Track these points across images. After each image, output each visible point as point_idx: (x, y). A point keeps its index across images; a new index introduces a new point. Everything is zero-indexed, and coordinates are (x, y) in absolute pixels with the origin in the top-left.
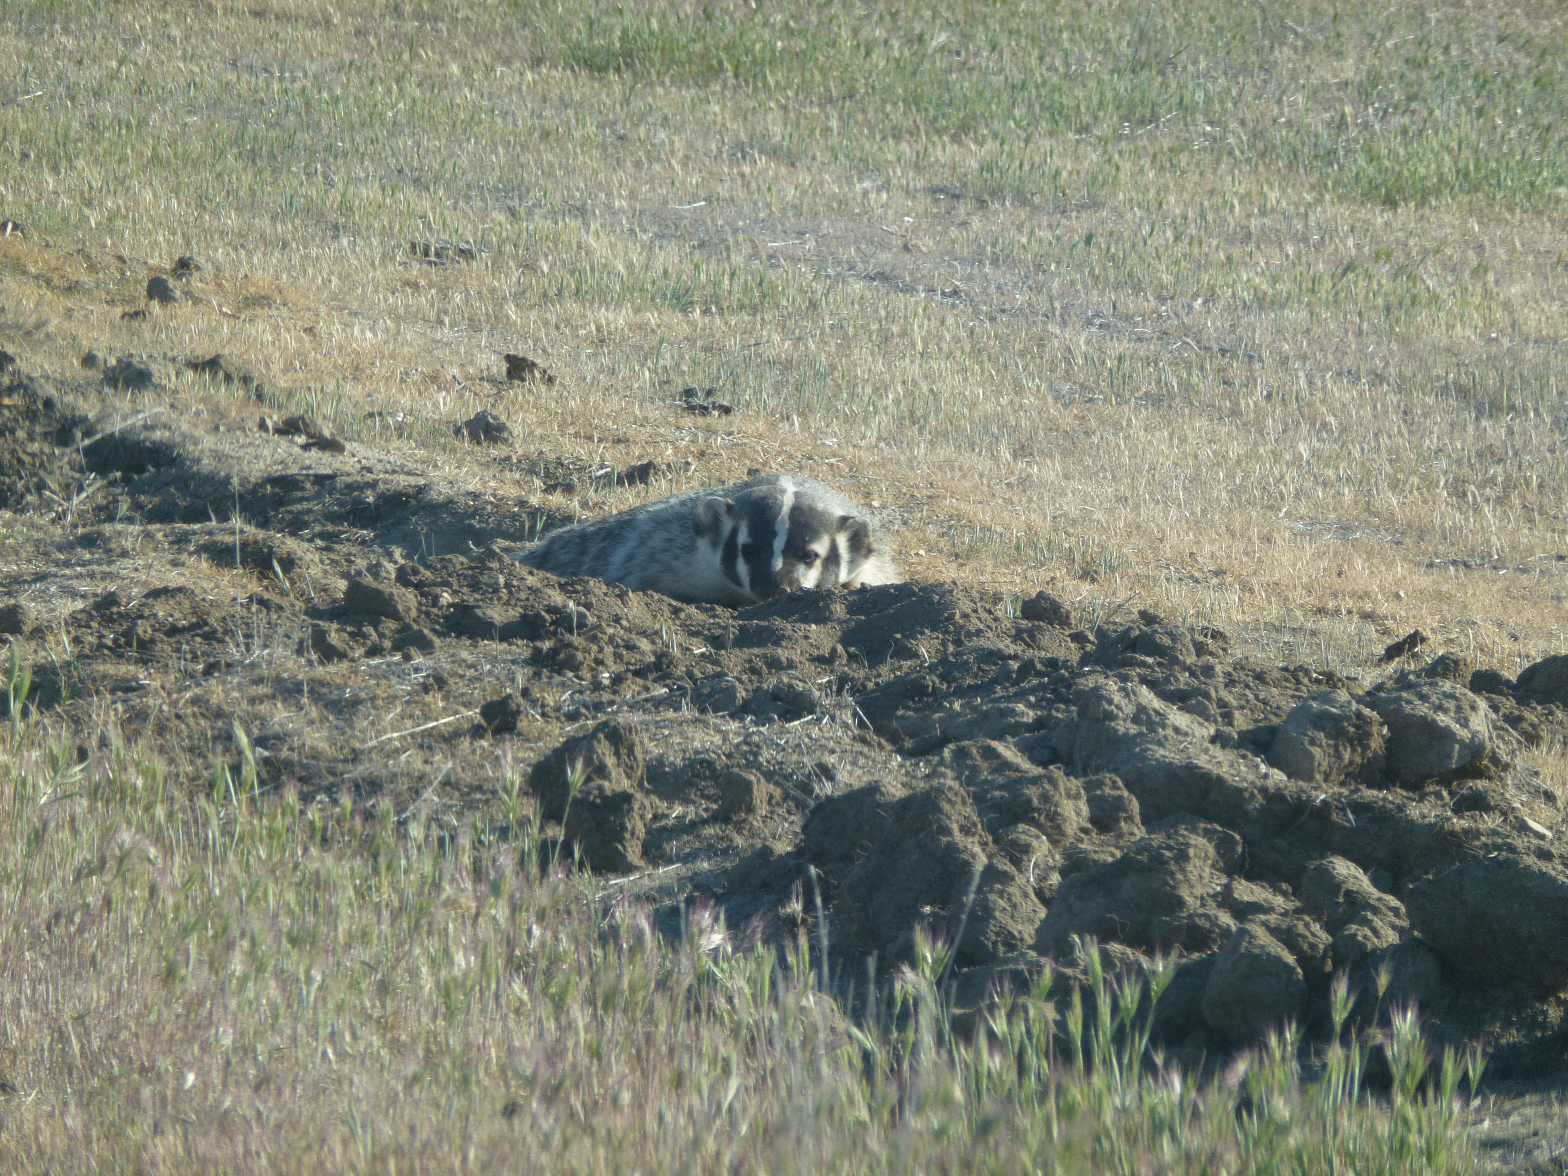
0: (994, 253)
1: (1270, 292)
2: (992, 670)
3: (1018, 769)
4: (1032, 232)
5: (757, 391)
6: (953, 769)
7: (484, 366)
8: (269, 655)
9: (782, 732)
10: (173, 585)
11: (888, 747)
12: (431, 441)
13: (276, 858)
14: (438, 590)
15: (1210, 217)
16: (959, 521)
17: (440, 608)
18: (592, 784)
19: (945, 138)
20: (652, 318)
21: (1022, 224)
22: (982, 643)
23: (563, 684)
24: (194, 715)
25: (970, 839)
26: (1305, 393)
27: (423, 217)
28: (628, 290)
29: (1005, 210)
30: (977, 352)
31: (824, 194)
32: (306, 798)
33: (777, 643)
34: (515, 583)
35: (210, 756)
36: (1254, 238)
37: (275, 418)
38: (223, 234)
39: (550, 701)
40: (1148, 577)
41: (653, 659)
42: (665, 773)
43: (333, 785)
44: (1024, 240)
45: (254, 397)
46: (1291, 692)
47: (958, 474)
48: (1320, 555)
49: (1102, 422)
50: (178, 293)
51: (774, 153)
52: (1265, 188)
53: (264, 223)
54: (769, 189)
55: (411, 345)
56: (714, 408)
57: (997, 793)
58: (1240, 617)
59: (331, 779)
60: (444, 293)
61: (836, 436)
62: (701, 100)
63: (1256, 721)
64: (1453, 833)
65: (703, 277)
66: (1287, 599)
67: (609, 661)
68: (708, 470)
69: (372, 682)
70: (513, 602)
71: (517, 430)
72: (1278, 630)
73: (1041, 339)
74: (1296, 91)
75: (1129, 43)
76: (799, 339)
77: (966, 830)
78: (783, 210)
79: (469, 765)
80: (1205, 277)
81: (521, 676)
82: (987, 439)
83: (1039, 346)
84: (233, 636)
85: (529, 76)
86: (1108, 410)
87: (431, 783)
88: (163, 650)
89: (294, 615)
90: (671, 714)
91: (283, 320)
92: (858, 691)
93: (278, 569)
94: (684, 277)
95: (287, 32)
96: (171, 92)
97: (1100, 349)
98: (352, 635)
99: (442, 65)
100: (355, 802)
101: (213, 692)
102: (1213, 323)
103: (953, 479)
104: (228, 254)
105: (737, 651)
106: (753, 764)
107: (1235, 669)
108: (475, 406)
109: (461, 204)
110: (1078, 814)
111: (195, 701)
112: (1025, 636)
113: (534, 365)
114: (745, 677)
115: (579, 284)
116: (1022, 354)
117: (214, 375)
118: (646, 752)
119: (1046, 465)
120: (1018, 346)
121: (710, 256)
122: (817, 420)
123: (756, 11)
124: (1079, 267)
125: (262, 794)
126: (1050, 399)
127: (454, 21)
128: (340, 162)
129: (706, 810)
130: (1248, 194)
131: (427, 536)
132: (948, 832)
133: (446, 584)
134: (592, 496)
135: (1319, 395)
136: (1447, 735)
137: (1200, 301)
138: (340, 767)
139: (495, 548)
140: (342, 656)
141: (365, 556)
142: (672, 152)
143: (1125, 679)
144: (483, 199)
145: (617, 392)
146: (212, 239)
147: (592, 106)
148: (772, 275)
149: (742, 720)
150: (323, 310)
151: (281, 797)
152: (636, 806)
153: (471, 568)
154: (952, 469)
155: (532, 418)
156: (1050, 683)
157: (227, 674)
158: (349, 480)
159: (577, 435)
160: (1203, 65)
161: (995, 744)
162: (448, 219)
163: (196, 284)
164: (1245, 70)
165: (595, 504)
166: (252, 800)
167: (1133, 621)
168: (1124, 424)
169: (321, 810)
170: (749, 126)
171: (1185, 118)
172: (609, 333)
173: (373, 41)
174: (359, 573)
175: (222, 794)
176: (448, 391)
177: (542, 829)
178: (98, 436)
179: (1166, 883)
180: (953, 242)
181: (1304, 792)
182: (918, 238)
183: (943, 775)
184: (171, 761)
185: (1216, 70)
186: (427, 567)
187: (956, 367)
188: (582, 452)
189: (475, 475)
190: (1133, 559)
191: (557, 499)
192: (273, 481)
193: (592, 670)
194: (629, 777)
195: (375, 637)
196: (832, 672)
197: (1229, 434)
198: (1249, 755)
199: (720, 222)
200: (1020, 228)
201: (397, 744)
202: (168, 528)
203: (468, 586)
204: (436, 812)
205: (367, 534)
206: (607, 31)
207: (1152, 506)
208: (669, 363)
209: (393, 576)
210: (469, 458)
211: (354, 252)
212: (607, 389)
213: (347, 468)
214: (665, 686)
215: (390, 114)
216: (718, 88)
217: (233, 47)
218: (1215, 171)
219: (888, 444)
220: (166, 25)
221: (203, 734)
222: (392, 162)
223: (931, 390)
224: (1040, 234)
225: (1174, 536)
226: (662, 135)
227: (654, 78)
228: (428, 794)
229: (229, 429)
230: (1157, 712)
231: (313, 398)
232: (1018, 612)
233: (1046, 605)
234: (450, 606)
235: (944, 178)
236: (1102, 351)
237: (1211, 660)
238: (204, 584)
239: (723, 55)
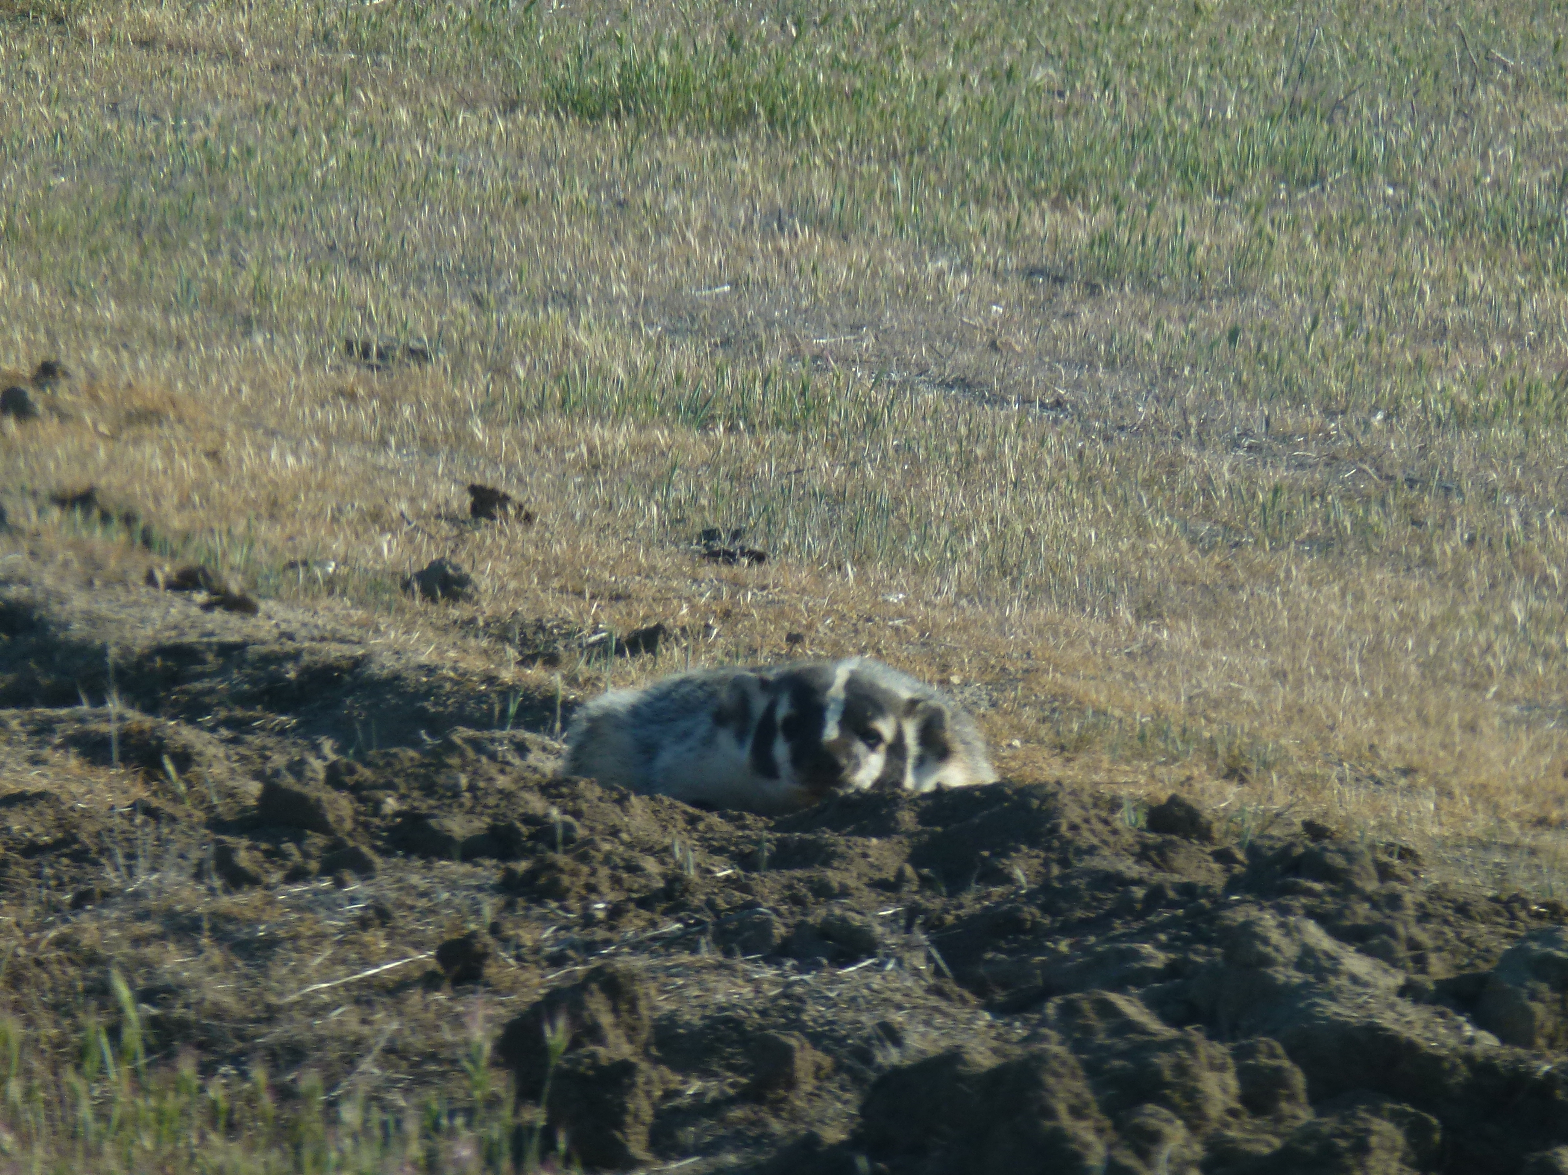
0: (1108, 352)
1: (1472, 404)
2: (1109, 899)
3: (1144, 1031)
4: (1158, 326)
5: (800, 533)
6: (1060, 1031)
7: (441, 500)
8: (159, 881)
9: (835, 981)
10: (32, 789)
11: (973, 1000)
12: (371, 598)
13: (167, 1149)
14: (380, 794)
15: (1393, 307)
16: (1064, 702)
17: (384, 817)
18: (583, 1051)
19: (1045, 204)
20: (661, 436)
21: (1146, 316)
22: (1094, 863)
23: (544, 918)
24: (60, 962)
25: (1083, 1124)
26: (1520, 537)
27: (363, 307)
28: (628, 402)
29: (1124, 297)
30: (1088, 482)
31: (885, 276)
32: (207, 1070)
33: (826, 863)
34: (482, 784)
35: (81, 1015)
36: (1450, 335)
37: (167, 568)
38: (98, 329)
39: (527, 938)
40: (1314, 777)
41: (661, 884)
42: (679, 1036)
43: (242, 1053)
44: (1149, 336)
45: (139, 541)
46: (1503, 930)
47: (1063, 641)
48: (1539, 749)
49: (1253, 572)
50: (40, 408)
51: (820, 223)
52: (1465, 269)
53: (153, 316)
54: (814, 269)
55: (345, 472)
56: (743, 554)
57: (1117, 1063)
58: (1436, 830)
59: (240, 1045)
60: (389, 405)
61: (902, 590)
62: (724, 154)
63: (1459, 967)
65: (728, 384)
66: (1497, 806)
67: (605, 887)
68: (735, 635)
69: (294, 916)
70: (479, 809)
71: (485, 583)
72: (1486, 847)
73: (1172, 465)
74: (1505, 141)
75: (1286, 81)
76: (854, 464)
77: (1077, 1112)
78: (833, 298)
79: (422, 1027)
80: (1387, 385)
81: (489, 908)
82: (1101, 595)
83: (1169, 474)
84: (111, 857)
85: (500, 124)
86: (1260, 557)
87: (369, 1050)
88: (18, 876)
89: (192, 828)
90: (685, 958)
91: (178, 441)
92: (933, 927)
93: (170, 767)
94: (703, 384)
95: (184, 67)
96: (30, 145)
97: (1249, 478)
98: (268, 854)
99: (387, 109)
100: (271, 1076)
101: (85, 930)
102: (1398, 445)
103: (1056, 647)
104: (106, 356)
105: (773, 874)
106: (796, 1025)
107: (1430, 899)
108: (429, 552)
109: (412, 289)
110: (1224, 1090)
111: (61, 942)
112: (1153, 854)
113: (506, 498)
114: (783, 908)
115: (565, 392)
116: (1147, 484)
117: (87, 513)
118: (654, 1008)
119: (1178, 628)
120: (1141, 475)
121: (736, 356)
122: (877, 570)
123: (795, 41)
124: (1221, 371)
125: (148, 1065)
126: (1184, 543)
127: (402, 52)
128: (253, 235)
129: (732, 1085)
130: (1442, 277)
131: (365, 724)
132: (1050, 1113)
133: (390, 786)
134: (582, 668)
135: (1538, 539)
137: (1380, 416)
138: (251, 1028)
139: (456, 739)
140: (254, 881)
141: (283, 751)
142: (688, 223)
143: (1285, 911)
144: (441, 283)
145: (615, 533)
146: (85, 335)
147: (583, 163)
148: (818, 381)
149: (780, 965)
150: (230, 428)
151: (174, 1069)
152: (640, 1080)
153: (422, 765)
154: (1056, 634)
155: (504, 568)
156: (1185, 917)
157: (103, 906)
158: (264, 649)
159: (563, 589)
160: (1382, 109)
161: (1114, 997)
162: (395, 310)
163: (64, 395)
164: (1439, 115)
165: (587, 680)
166: (135, 1073)
167: (1294, 835)
168: (1282, 575)
169: (226, 1086)
170: (788, 190)
171: (1359, 179)
172: (605, 456)
173: (296, 80)
174: (276, 773)
175: (96, 1064)
176: (394, 535)
177: (516, 1112)
180: (1056, 339)
181: (1521, 1061)
182: (1008, 332)
183: (1045, 1038)
184: (29, 1022)
185: (1399, 115)
186: (367, 764)
187: (1060, 501)
188: (570, 612)
189: (429, 643)
190: (1294, 752)
191: (535, 673)
192: (163, 651)
193: (582, 898)
194: (631, 1040)
195: (297, 857)
196: (899, 901)
197: (1420, 589)
198: (1449, 1011)
199: (750, 313)
200: (1143, 321)
201: (325, 997)
202: (25, 714)
203: (420, 789)
204: (377, 1089)
205: (288, 720)
206: (602, 66)
207: (1319, 683)
208: (683, 495)
209: (322, 776)
210: (420, 621)
211: (271, 351)
212: (602, 530)
213: (262, 634)
214: (679, 920)
215: (319, 173)
216: (748, 139)
217: (113, 86)
218: (1398, 247)
219: (971, 601)
220: (24, 57)
221: (71, 986)
222: (321, 236)
223: (1027, 531)
224: (1169, 327)
225: (1348, 722)
226: (674, 200)
227: (664, 127)
228: (367, 1065)
229: (107, 584)
230: (1326, 954)
231: (218, 543)
232: (1142, 822)
233: (1179, 812)
234: (397, 814)
235: (1043, 256)
236: (1251, 480)
237: (1398, 887)
238: (73, 788)
239: (755, 98)
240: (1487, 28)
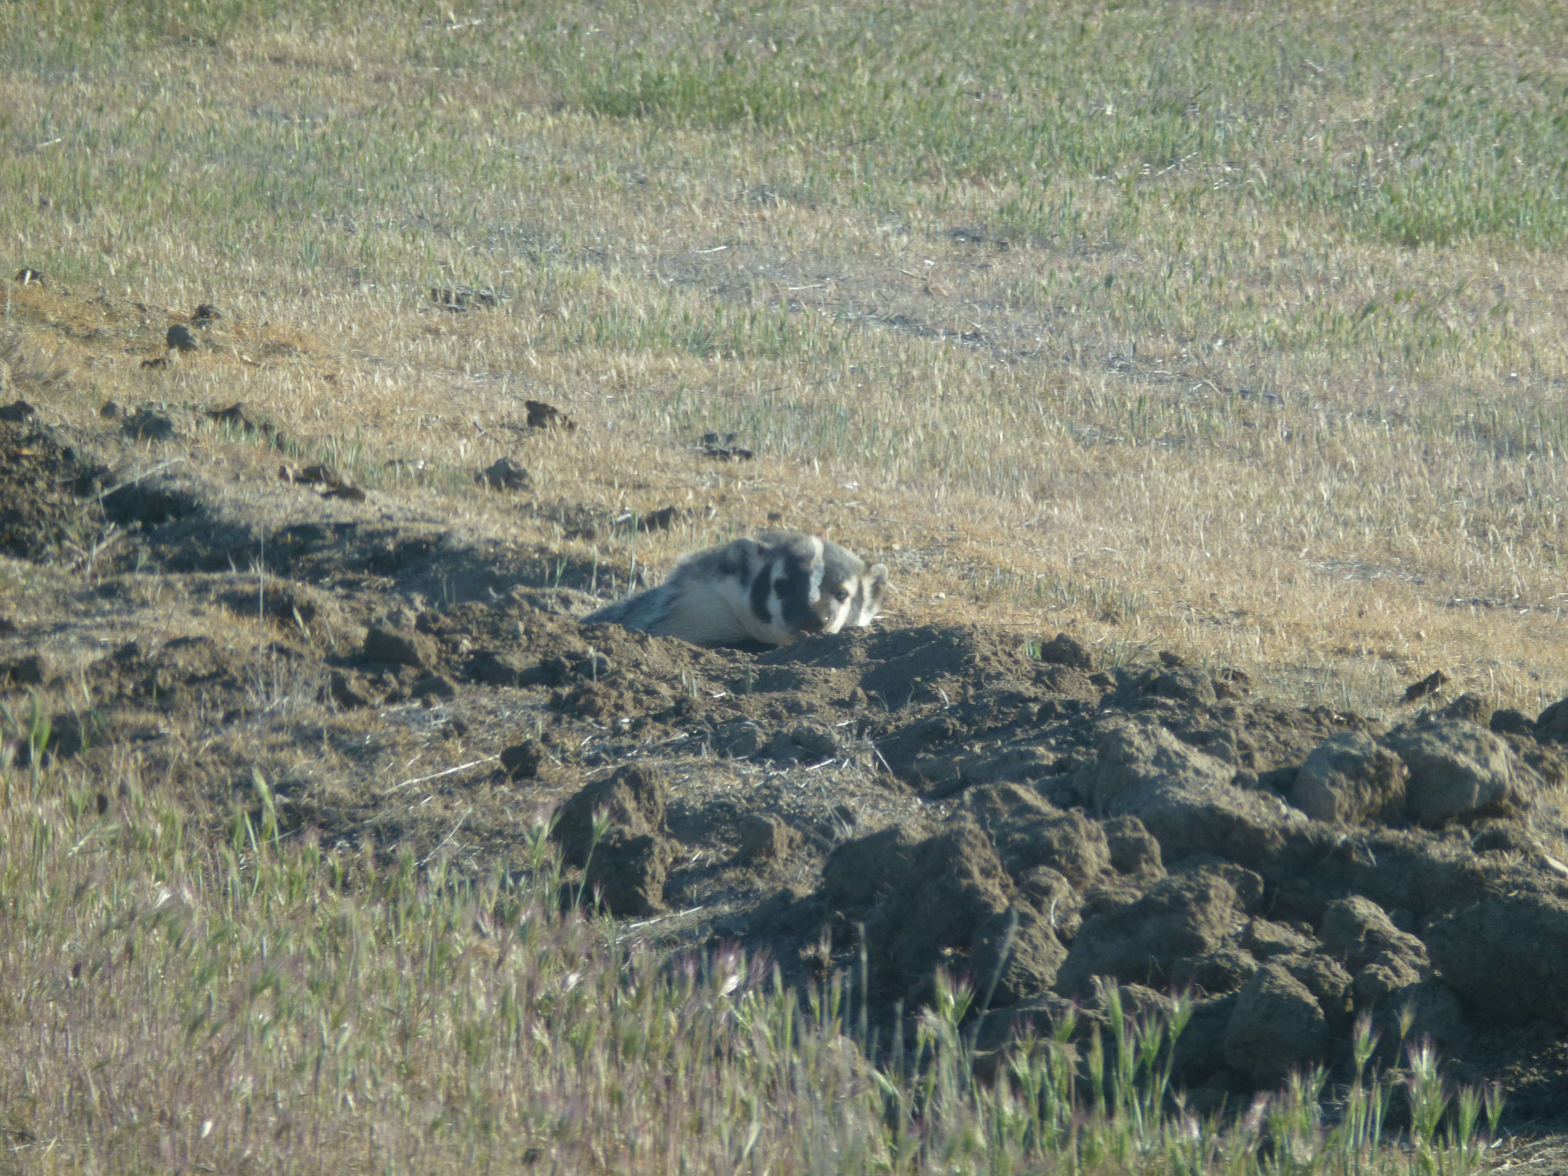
0: (1014, 296)
1: (1291, 333)
2: (1013, 713)
3: (1038, 812)
4: (1052, 275)
5: (778, 436)
6: (973, 812)
7: (504, 413)
8: (289, 702)
9: (803, 776)
10: (192, 635)
11: (908, 789)
12: (451, 488)
13: (296, 904)
14: (458, 637)
15: (1230, 258)
16: (979, 563)
17: (460, 655)
18: (612, 829)
19: (966, 181)
20: (673, 363)
21: (1042, 266)
22: (1003, 685)
23: (583, 730)
24: (214, 763)
25: (991, 882)
26: (1326, 434)
27: (444, 263)
28: (648, 334)
29: (1026, 252)
30: (997, 395)
31: (844, 237)
32: (327, 844)
33: (797, 687)
34: (535, 629)
35: (230, 803)
36: (1274, 279)
37: (296, 466)
38: (243, 280)
39: (570, 746)
40: (1169, 618)
41: (672, 704)
42: (685, 817)
43: (354, 831)
44: (1044, 282)
45: (274, 446)
46: (1312, 733)
47: (978, 516)
48: (1340, 595)
49: (1123, 463)
50: (198, 341)
51: (795, 197)
52: (1285, 229)
53: (284, 270)
54: (790, 233)
55: (431, 392)
56: (735, 453)
57: (1017, 836)
58: (1261, 658)
59: (352, 825)
60: (465, 339)
61: (856, 479)
62: (721, 144)
63: (1276, 763)
64: (1473, 872)
65: (724, 322)
66: (1307, 640)
67: (629, 706)
68: (729, 515)
69: (392, 729)
70: (533, 648)
71: (538, 476)
72: (1299, 670)
73: (1062, 382)
74: (1316, 130)
75: (1150, 85)
76: (820, 383)
77: (986, 873)
78: (804, 254)
79: (489, 810)
80: (1225, 319)
81: (541, 722)
82: (1007, 482)
83: (1059, 389)
84: (253, 684)
85: (550, 121)
86: (1128, 452)
87: (451, 828)
88: (183, 699)
89: (314, 663)
90: (691, 759)
91: (304, 367)
92: (879, 734)
93: (298, 617)
94: (705, 322)
95: (308, 78)
96: (190, 138)
97: (1120, 391)
98: (373, 683)
99: (463, 110)
100: (376, 848)
101: (233, 740)
102: (1234, 365)
103: (973, 521)
104: (249, 301)
105: (757, 695)
106: (773, 808)
107: (1256, 710)
108: (495, 452)
109: (482, 250)
110: (1099, 855)
111: (215, 749)
112: (1045, 678)
113: (554, 411)
114: (764, 721)
115: (600, 329)
116: (1043, 396)
117: (235, 423)
118: (666, 797)
119: (1066, 506)
120: (1039, 389)
121: (730, 301)
122: (837, 464)
123: (776, 55)
124: (1100, 309)
125: (282, 841)
126: (1070, 441)
127: (473, 65)
128: (361, 208)
129: (726, 853)
130: (1268, 235)
131: (448, 583)
132: (968, 874)
133: (466, 631)
134: (612, 541)
135: (1339, 435)
136: (1467, 775)
137: (1220, 343)
138: (360, 813)
139: (515, 595)
140: (362, 703)
141: (385, 603)
142: (693, 197)
143: (1145, 721)
144: (504, 245)
145: (638, 438)
146: (233, 286)
147: (613, 150)
148: (792, 319)
149: (762, 764)
150: (344, 357)
151: (302, 844)
152: (656, 850)
153: (490, 615)
154: (973, 511)
155: (552, 465)
156: (1070, 725)
157: (247, 721)
158: (369, 528)
159: (598, 481)
160: (1223, 105)
161: (1015, 787)
162: (469, 265)
163: (216, 332)
164: (1265, 110)
165: (615, 550)
166: (272, 846)
167: (1153, 663)
168: (1145, 465)
169: (341, 856)
170: (769, 170)
171: (1205, 159)
172: (630, 378)
173: (393, 87)
174: (379, 621)
175: (242, 840)
176: (469, 439)
177: (562, 874)
178: (118, 486)
179: (1187, 924)
180: (974, 285)
181: (1325, 832)
182: (938, 281)
183: (964, 818)
184: (191, 808)
185: (1236, 110)
186: (447, 614)
187: (976, 410)
188: (603, 498)
189: (495, 522)
190: (1154, 600)
191: (577, 545)
192: (293, 529)
193: (612, 715)
194: (649, 821)
195: (394, 684)
196: (852, 715)
197: (1250, 474)
198: (1270, 796)
199: (741, 267)
200: (1040, 270)
201: (417, 789)
202: (188, 578)
203: (488, 633)
204: (457, 857)
205: (388, 581)
206: (627, 76)
207: (1172, 547)
208: (689, 408)
209: (413, 623)
210: (489, 505)
211: (374, 298)
212: (628, 435)
213: (368, 516)
214: (685, 730)
215: (411, 160)
216: (739, 132)
217: (253, 93)
218: (1234, 214)
219: (909, 487)
220: (186, 72)
221: (223, 781)
222: (412, 207)
223: (952, 434)
224: (1061, 275)
225: (1195, 577)
226: (683, 179)
227: (675, 122)
228: (449, 839)
229: (250, 478)
230: (1177, 754)
231: (333, 446)
232: (1038, 655)
233: (1066, 647)
234: (470, 652)
235: (965, 221)
236: (1122, 393)
237: (1232, 702)
238: (225, 633)
239: (743, 99)
240: (1303, 44)
